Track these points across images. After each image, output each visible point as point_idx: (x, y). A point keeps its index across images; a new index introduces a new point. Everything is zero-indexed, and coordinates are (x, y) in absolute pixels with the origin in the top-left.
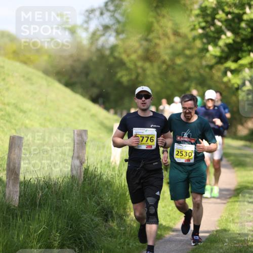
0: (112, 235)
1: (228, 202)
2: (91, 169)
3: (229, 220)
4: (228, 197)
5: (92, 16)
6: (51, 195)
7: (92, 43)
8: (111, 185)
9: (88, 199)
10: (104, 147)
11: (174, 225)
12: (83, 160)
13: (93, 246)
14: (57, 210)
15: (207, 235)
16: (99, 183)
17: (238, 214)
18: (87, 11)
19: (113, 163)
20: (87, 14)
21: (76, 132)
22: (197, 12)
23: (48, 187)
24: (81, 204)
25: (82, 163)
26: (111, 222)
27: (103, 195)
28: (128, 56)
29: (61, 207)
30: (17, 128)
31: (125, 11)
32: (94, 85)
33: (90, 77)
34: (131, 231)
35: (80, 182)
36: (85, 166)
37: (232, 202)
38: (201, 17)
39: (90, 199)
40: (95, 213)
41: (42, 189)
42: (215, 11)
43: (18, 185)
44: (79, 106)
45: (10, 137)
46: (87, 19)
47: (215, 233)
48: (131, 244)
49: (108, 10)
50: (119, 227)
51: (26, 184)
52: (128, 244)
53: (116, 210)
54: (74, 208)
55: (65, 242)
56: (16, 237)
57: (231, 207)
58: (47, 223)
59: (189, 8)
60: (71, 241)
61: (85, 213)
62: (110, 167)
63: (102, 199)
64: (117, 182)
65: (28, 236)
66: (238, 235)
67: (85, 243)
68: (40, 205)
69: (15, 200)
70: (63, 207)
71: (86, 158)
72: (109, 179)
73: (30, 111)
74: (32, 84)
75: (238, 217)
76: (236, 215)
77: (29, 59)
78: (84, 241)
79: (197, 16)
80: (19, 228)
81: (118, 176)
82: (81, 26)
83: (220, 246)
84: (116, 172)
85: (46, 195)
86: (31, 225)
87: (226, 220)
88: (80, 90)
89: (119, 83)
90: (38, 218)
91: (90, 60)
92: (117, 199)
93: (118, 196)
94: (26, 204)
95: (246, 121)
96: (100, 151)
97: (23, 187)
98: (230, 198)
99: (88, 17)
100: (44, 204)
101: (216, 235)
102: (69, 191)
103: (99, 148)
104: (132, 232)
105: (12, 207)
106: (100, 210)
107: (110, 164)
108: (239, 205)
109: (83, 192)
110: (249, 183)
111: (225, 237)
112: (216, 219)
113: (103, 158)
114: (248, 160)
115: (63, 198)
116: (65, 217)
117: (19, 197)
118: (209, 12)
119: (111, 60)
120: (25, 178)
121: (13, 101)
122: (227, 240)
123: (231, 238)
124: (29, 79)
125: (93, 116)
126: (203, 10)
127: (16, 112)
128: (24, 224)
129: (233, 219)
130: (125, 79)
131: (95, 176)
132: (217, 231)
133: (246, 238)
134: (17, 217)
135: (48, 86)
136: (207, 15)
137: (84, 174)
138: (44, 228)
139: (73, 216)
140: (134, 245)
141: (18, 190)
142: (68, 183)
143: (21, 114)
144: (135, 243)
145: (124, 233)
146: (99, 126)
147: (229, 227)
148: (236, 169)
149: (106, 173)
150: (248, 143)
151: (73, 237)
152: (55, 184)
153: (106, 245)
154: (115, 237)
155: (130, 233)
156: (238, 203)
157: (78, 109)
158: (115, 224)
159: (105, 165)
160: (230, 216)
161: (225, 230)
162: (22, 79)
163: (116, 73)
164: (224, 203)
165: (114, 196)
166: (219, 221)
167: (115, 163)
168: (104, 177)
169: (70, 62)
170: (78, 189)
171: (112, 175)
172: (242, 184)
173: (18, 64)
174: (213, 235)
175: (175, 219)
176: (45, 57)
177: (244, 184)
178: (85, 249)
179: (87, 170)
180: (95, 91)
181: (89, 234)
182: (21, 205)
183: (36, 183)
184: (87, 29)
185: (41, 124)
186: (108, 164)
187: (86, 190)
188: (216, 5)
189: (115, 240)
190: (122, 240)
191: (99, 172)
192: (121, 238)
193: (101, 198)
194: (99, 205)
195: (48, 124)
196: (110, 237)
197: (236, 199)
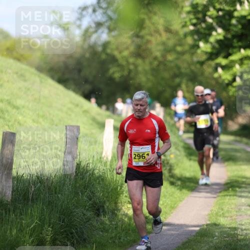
0: (104, 229)
1: (218, 196)
2: (83, 164)
3: (219, 214)
4: (218, 191)
5: (84, 13)
6: (44, 190)
7: (85, 40)
8: (103, 180)
9: (80, 194)
10: (96, 142)
11: (164, 220)
12: (75, 156)
13: (85, 240)
14: (49, 204)
15: (198, 229)
16: (90, 178)
17: (228, 208)
18: (80, 8)
19: (105, 158)
20: (80, 11)
21: (68, 128)
22: (188, 9)
23: (40, 182)
24: (72, 199)
25: (74, 158)
26: (103, 216)
27: (95, 189)
28: (120, 52)
29: (53, 201)
30: (10, 124)
31: (117, 8)
32: (86, 81)
33: (82, 74)
34: (122, 225)
35: (73, 177)
36: (77, 161)
37: (222, 196)
38: (192, 14)
39: (82, 194)
40: (87, 207)
41: (34, 184)
42: (206, 8)
43: (11, 180)
44: (71, 103)
45: (3, 133)
46: (80, 16)
47: (205, 227)
48: (122, 238)
49: (101, 7)
50: (111, 221)
51: (18, 179)
52: (120, 239)
53: (107, 205)
54: (66, 203)
55: (57, 237)
56: (8, 232)
57: (221, 202)
58: (40, 218)
59: (180, 5)
60: (63, 236)
61: (77, 207)
62: (101, 162)
63: (94, 194)
64: (109, 177)
65: (21, 230)
66: (228, 229)
67: (77, 237)
68: (32, 199)
69: (9, 195)
70: (55, 202)
71: (78, 154)
72: (101, 174)
73: (23, 107)
74: (25, 81)
75: (228, 211)
76: (226, 209)
77: (22, 56)
78: (76, 235)
79: (189, 13)
80: (12, 222)
81: (110, 171)
82: (75, 23)
83: (211, 240)
84: (108, 167)
85: (39, 189)
86: (23, 220)
87: (217, 214)
88: (73, 87)
89: (111, 79)
90: (31, 213)
91: (83, 56)
92: (108, 193)
93: (110, 190)
94: (19, 198)
95: (236, 117)
96: (92, 147)
97: (16, 182)
98: (220, 192)
99: (81, 14)
100: (37, 199)
101: (206, 229)
102: (62, 186)
103: (91, 144)
104: (124, 226)
105: (5, 202)
106: (92, 204)
107: (102, 160)
108: (229, 199)
109: (75, 187)
110: (239, 177)
111: (215, 230)
112: (206, 213)
113: (95, 153)
114: (238, 154)
115: (56, 193)
116: (57, 212)
117: (12, 192)
118: (200, 9)
119: (103, 56)
120: (17, 173)
121: (6, 98)
122: (217, 233)
123: (221, 232)
124: (22, 75)
125: (86, 112)
126: (195, 6)
127: (9, 108)
128: (17, 219)
129: (223, 213)
130: (117, 76)
131: (87, 171)
132: (207, 225)
133: (236, 232)
134: (9, 211)
135: (41, 82)
136: (198, 12)
137: (76, 169)
138: (37, 223)
139: (65, 211)
140: (126, 239)
141: (11, 185)
142: (60, 178)
143: (15, 110)
144: (126, 237)
145: (115, 227)
146: (91, 122)
147: (219, 221)
148: (226, 163)
149: (98, 168)
150: (238, 138)
151: (65, 231)
152: (47, 179)
153: (97, 239)
154: (107, 231)
155: (121, 227)
156: (228, 197)
157: (70, 106)
158: (106, 218)
159: (97, 159)
160: (220, 210)
161: (215, 225)
162: (15, 76)
163: (108, 69)
164: (215, 198)
165: (106, 190)
166: (210, 215)
167: (107, 158)
168: (96, 172)
169: (62, 59)
170: (70, 184)
171: (104, 170)
172: (232, 178)
173: (11, 61)
174: (203, 229)
175: (166, 213)
176: (38, 54)
177: (234, 178)
178: (77, 243)
179: (78, 165)
180: (88, 87)
181: (81, 228)
182: (14, 200)
183: (28, 178)
184: (79, 26)
185: (34, 121)
186: (100, 159)
187: (78, 185)
188: (207, 2)
189: (106, 234)
190: (113, 235)
191: (91, 167)
192: (112, 232)
193: (92, 192)
194: (90, 200)
195: (41, 120)
196: (102, 231)
197: (226, 193)
